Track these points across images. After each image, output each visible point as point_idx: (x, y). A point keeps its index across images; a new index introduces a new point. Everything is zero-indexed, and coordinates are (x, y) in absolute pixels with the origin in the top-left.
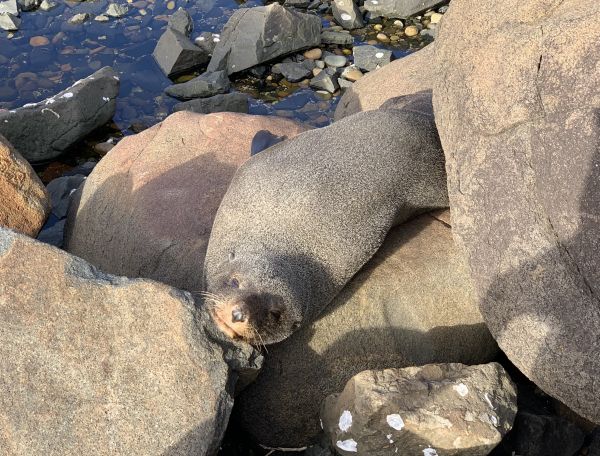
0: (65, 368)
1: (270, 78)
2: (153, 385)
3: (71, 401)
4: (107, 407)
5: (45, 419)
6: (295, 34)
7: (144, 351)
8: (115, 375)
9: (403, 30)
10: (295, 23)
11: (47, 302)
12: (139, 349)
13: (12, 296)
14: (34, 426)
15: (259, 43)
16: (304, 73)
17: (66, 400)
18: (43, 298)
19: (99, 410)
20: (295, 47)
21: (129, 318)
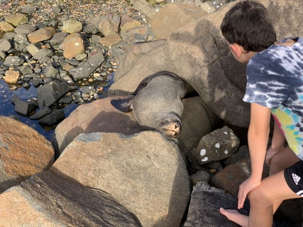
0: (138, 161)
1: (60, 105)
2: (163, 156)
3: (145, 169)
4: (155, 166)
5: (142, 175)
6: (62, 90)
7: (155, 148)
8: (152, 157)
9: (88, 81)
10: (60, 86)
11: (121, 146)
12: (154, 148)
13: (111, 148)
14: (140, 178)
15: (53, 95)
16: (71, 100)
17: (143, 169)
18: (118, 146)
19: (154, 168)
20: (63, 93)
21: (146, 142)
